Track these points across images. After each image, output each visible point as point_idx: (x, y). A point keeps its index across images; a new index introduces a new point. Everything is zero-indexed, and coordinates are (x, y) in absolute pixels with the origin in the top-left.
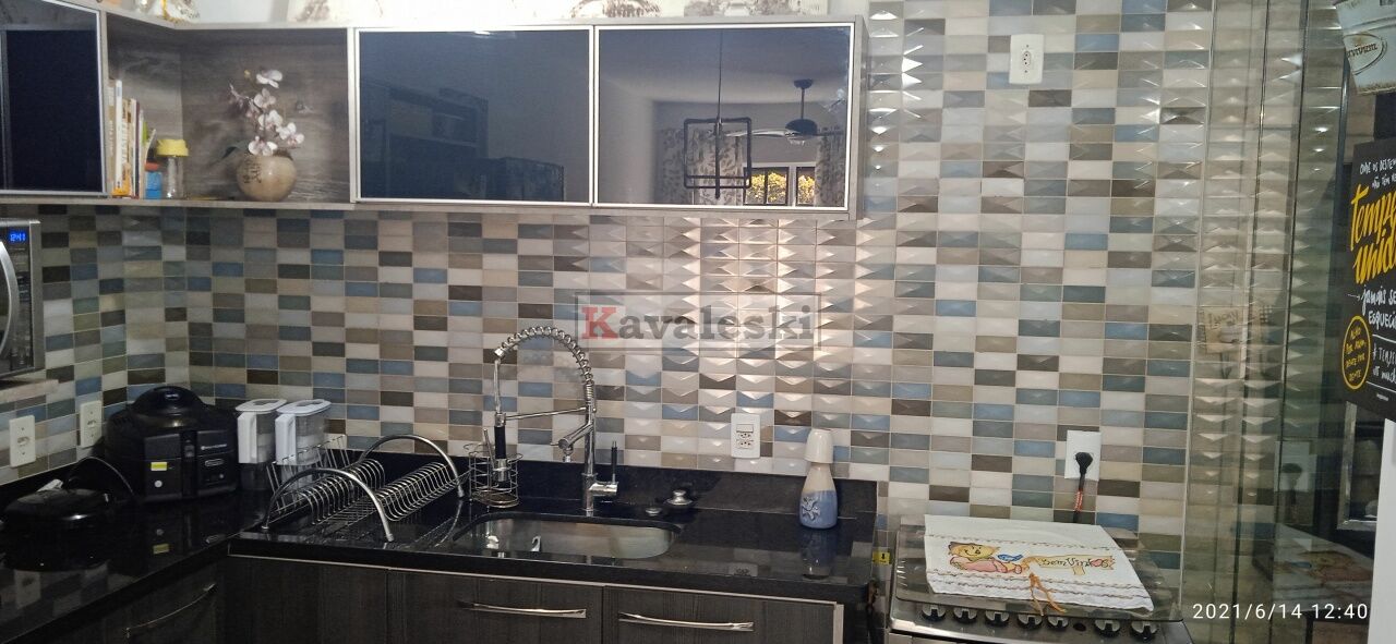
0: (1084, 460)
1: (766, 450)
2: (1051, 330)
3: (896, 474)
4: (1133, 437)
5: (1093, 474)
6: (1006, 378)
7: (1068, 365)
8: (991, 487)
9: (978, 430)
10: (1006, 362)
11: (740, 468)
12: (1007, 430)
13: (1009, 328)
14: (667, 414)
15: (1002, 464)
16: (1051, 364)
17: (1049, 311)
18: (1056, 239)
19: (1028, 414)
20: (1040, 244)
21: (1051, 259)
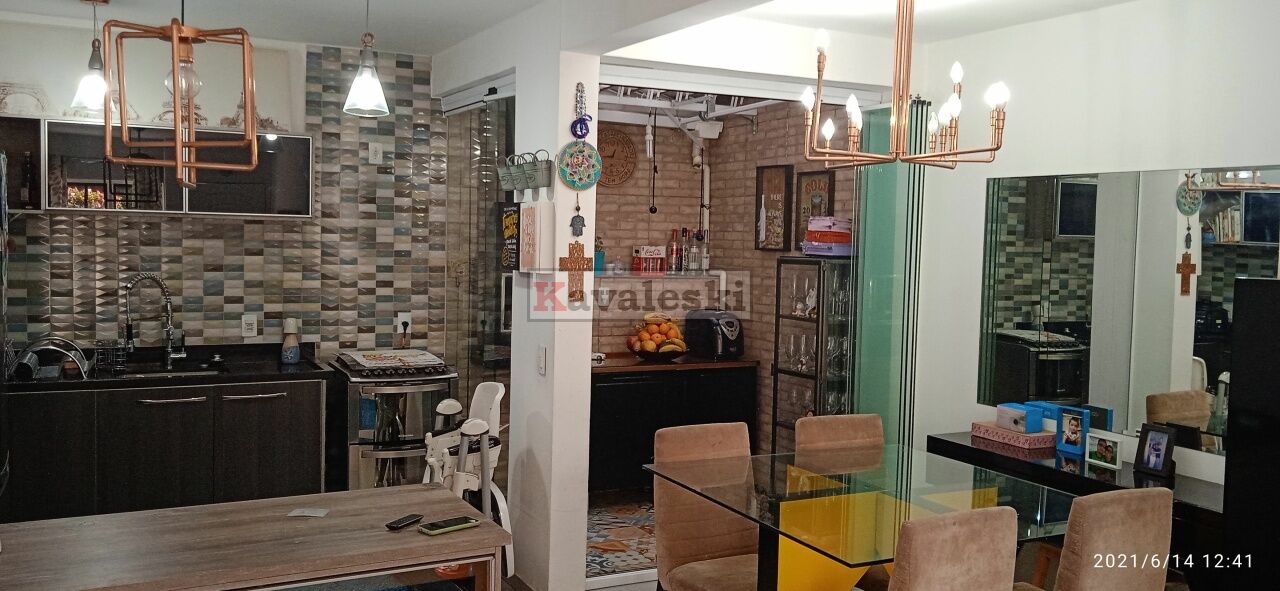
0: (405, 325)
1: (260, 332)
2: (389, 269)
3: (324, 339)
4: (423, 313)
5: (409, 331)
6: (371, 291)
7: (397, 284)
8: (367, 340)
9: (360, 315)
10: (371, 284)
11: (246, 342)
12: (372, 315)
13: (372, 269)
14: (207, 318)
15: (371, 330)
16: (389, 284)
17: (388, 261)
18: (391, 231)
19: (381, 306)
20: (384, 233)
21: (389, 240)
